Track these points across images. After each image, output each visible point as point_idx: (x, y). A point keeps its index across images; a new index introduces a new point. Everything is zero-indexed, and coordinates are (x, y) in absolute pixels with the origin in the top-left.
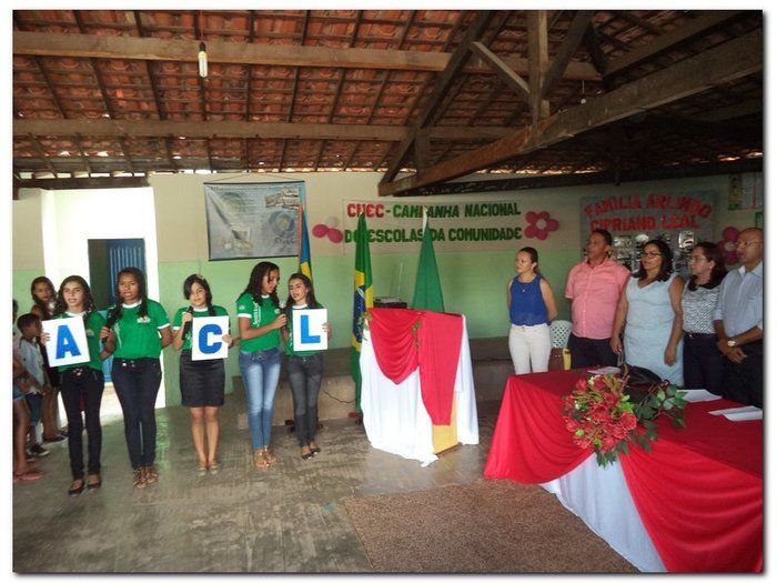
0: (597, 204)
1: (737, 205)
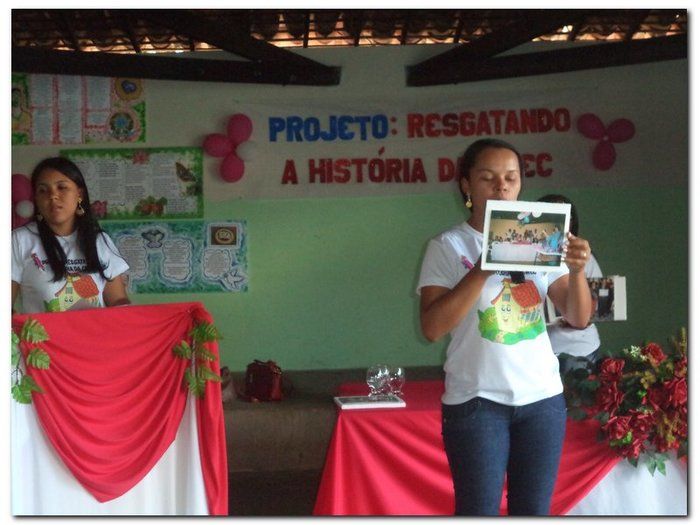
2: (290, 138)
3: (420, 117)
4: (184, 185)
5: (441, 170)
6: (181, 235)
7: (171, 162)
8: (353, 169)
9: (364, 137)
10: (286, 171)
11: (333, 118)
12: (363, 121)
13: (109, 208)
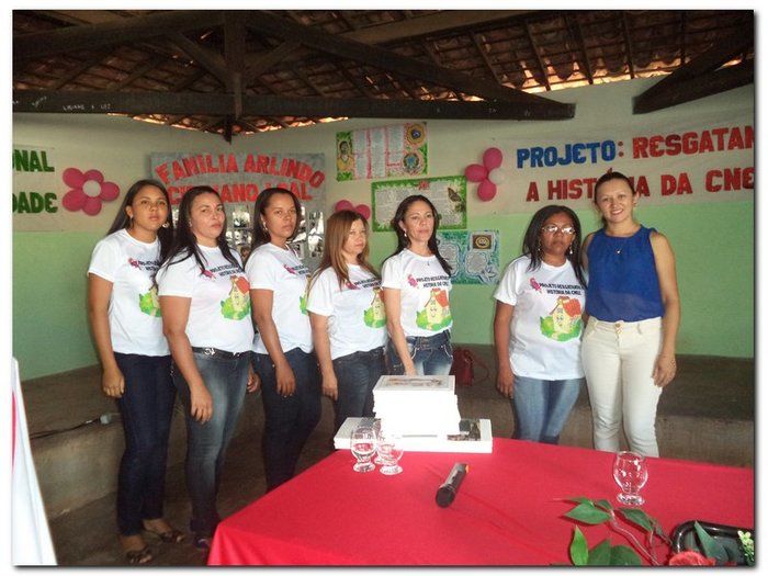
0: (175, 164)
2: (533, 165)
3: (645, 140)
4: (454, 204)
5: (664, 185)
7: (444, 187)
8: (584, 188)
9: (594, 160)
10: (530, 190)
11: (568, 147)
12: (593, 146)
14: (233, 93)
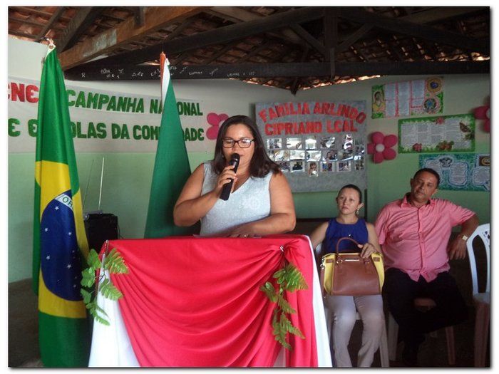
0: (270, 110)
1: (380, 115)
4: (464, 134)
6: (461, 161)
7: (457, 122)
13: (422, 147)
14: (329, 61)
